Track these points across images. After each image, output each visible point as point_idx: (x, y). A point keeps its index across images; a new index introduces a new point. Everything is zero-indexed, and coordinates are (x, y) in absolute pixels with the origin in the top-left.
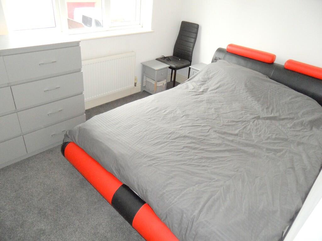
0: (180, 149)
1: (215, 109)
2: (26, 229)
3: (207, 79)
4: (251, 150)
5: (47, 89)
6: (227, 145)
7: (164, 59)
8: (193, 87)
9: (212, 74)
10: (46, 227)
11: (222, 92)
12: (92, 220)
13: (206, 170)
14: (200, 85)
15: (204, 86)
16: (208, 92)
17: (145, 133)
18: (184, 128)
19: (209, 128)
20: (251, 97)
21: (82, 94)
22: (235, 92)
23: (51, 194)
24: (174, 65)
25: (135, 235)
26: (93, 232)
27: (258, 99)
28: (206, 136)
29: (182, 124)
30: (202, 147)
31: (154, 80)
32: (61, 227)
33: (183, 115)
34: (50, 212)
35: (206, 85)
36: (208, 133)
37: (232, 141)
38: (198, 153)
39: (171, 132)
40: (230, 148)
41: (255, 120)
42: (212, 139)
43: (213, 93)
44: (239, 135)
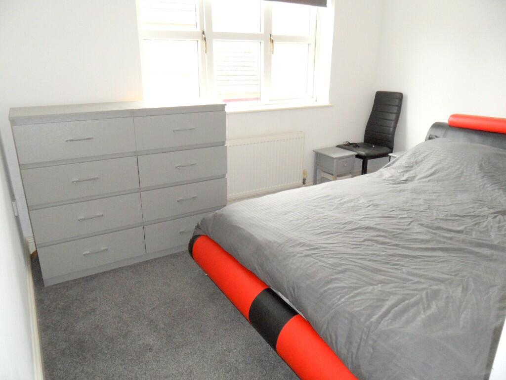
0: (360, 242)
1: (425, 200)
2: (129, 341)
3: (414, 163)
4: (486, 252)
5: (180, 165)
6: (440, 242)
7: (348, 146)
8: (390, 175)
9: (422, 156)
10: (156, 343)
11: (438, 181)
12: (219, 343)
13: (399, 269)
14: (402, 172)
15: (408, 173)
16: (416, 181)
17: (306, 221)
18: (369, 219)
19: (411, 220)
20: (491, 184)
21: (224, 177)
22: (462, 179)
23: (167, 305)
24: (364, 152)
25: (282, 372)
26: (218, 359)
27: (504, 187)
28: (405, 230)
29: (367, 215)
30: (397, 243)
31: (333, 175)
32: (175, 346)
33: (370, 204)
34: (163, 326)
35: (412, 172)
36: (409, 227)
37: (451, 238)
38: (388, 249)
39: (346, 221)
40: (445, 246)
41: (498, 216)
42: (415, 234)
43: (423, 182)
44: (464, 232)
